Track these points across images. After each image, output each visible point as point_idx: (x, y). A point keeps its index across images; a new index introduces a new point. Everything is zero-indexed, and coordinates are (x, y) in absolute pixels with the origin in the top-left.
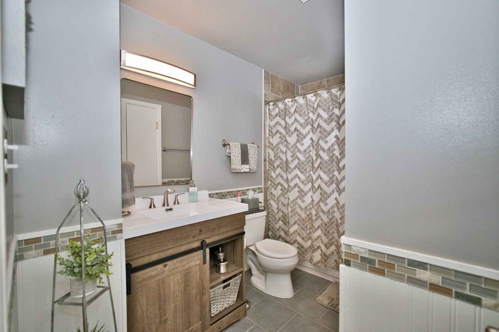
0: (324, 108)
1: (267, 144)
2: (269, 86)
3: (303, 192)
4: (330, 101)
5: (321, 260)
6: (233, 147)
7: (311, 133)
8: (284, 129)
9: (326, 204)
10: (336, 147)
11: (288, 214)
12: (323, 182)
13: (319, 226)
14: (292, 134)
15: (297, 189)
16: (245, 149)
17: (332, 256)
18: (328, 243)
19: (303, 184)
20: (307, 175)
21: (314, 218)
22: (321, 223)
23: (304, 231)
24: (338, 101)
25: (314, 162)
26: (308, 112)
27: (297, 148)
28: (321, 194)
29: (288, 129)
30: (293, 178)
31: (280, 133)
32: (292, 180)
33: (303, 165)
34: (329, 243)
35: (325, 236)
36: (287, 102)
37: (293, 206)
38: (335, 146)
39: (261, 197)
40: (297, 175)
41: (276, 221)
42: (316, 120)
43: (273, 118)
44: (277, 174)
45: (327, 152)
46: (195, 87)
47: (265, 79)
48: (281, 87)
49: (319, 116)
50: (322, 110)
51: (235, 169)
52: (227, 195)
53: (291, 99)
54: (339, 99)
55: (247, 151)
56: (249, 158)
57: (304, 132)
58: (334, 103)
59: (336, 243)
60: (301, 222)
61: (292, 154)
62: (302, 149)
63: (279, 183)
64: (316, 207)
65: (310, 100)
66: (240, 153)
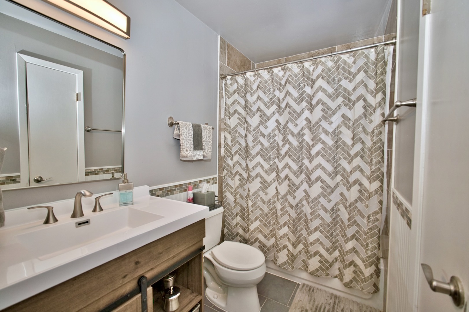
0: (294, 85)
1: (223, 126)
2: (226, 57)
3: (266, 183)
4: (301, 77)
5: (287, 261)
6: (183, 128)
7: (277, 114)
8: (244, 108)
9: (295, 198)
10: (306, 131)
11: (248, 208)
12: (292, 172)
13: (285, 222)
14: (254, 114)
15: (259, 179)
16: (198, 130)
17: (299, 255)
18: (296, 242)
19: (266, 173)
20: (271, 163)
21: (279, 213)
22: (289, 219)
23: (266, 227)
24: (311, 77)
25: (280, 148)
26: (274, 89)
27: (260, 132)
28: (289, 186)
29: (249, 109)
30: (254, 167)
31: (239, 114)
32: (253, 169)
33: (266, 151)
34: (296, 241)
35: (293, 233)
36: (248, 76)
37: (254, 200)
38: (305, 130)
39: (215, 188)
40: (260, 163)
41: (233, 216)
42: (283, 99)
43: (230, 95)
44: (234, 162)
45: (297, 137)
46: (129, 36)
47: (221, 47)
48: (238, 62)
49: (288, 93)
50: (292, 87)
51: (186, 157)
52: (175, 190)
53: (253, 73)
54: (312, 75)
55: (200, 133)
56: (203, 142)
57: (269, 112)
58: (306, 79)
59: (304, 241)
60: (265, 219)
61: (253, 139)
62: (266, 132)
63: (237, 173)
64: (282, 201)
65: (277, 74)
66: (192, 136)
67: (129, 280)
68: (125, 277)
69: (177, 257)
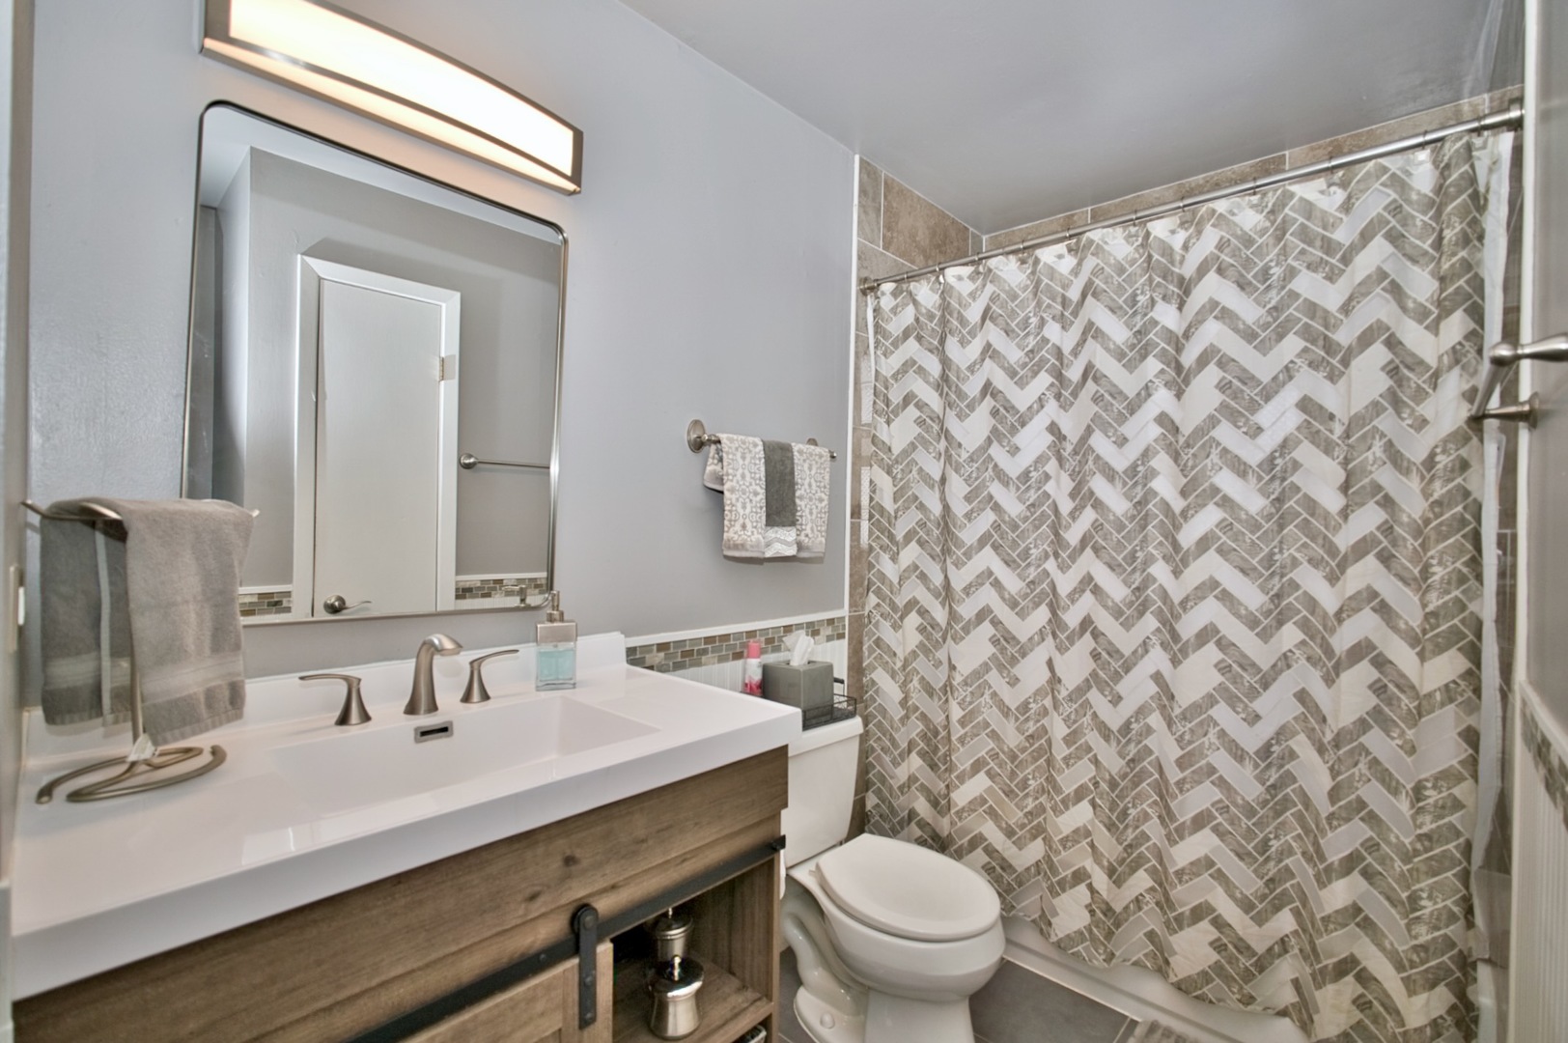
0: (1114, 300)
1: (868, 448)
2: (878, 223)
3: (1012, 643)
4: (1139, 272)
5: (1089, 929)
6: (734, 455)
7: (1052, 405)
8: (938, 387)
9: (1116, 700)
10: (1162, 462)
11: (947, 727)
12: (1105, 607)
13: (1081, 786)
14: (971, 407)
15: (986, 629)
16: (782, 461)
17: (1135, 913)
18: (1122, 862)
19: (1013, 609)
20: (1032, 573)
21: (1060, 751)
22: (1094, 777)
23: (1011, 800)
24: (1176, 270)
25: (1064, 523)
26: (1042, 318)
27: (991, 466)
28: (1095, 656)
29: (953, 389)
30: (970, 585)
31: (920, 406)
32: (968, 595)
33: (1013, 532)
34: (1124, 860)
35: (1109, 830)
36: (951, 280)
37: (968, 699)
38: (1158, 457)
39: (836, 655)
40: (990, 573)
41: (896, 753)
42: (1075, 352)
43: (892, 344)
44: (904, 567)
45: (1125, 484)
46: (579, 185)
47: (863, 192)
48: (920, 233)
49: (1091, 331)
50: (1106, 310)
51: (742, 546)
52: (704, 652)
53: (970, 269)
54: (1182, 262)
55: (788, 470)
56: (798, 501)
57: (1022, 399)
58: (1158, 279)
59: (1154, 862)
60: (1008, 769)
61: (969, 489)
62: (1013, 467)
63: (912, 604)
64: (1068, 709)
65: (1052, 268)
66: (760, 479)
67: (543, 910)
68: (533, 897)
69: (694, 860)
